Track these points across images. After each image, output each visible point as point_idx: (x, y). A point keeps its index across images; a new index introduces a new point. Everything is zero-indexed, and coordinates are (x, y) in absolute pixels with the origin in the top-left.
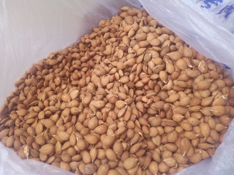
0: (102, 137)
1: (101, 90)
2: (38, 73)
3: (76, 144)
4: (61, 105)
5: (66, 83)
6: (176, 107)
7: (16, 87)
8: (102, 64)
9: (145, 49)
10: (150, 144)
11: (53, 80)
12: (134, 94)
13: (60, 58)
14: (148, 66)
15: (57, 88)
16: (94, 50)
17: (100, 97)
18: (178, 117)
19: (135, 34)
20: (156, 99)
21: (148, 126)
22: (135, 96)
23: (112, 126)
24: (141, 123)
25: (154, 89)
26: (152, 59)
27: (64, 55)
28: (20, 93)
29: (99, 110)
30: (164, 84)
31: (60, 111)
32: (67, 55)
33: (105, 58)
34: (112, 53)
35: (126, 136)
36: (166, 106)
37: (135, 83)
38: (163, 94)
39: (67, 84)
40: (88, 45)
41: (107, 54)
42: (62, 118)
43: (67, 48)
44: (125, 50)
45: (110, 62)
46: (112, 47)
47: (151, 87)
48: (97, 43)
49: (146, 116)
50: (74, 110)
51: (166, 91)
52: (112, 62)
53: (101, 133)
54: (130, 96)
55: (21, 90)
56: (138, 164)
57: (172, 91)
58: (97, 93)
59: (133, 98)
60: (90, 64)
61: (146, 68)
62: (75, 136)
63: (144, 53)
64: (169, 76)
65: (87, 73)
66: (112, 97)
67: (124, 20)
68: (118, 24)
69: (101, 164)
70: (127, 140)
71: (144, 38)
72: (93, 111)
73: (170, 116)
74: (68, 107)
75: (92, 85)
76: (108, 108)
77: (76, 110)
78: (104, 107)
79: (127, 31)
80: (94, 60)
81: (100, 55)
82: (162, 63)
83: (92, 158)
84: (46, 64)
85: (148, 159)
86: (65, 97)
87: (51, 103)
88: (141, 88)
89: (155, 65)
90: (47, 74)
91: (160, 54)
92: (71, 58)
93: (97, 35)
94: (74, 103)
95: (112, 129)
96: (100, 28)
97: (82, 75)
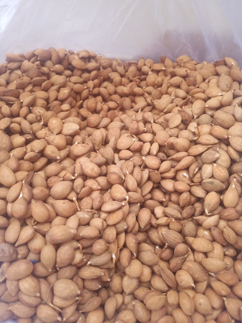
0: (57, 220)
1: (108, 151)
2: (49, 63)
3: (13, 201)
4: (41, 129)
5: (73, 105)
6: (195, 261)
7: (6, 60)
8: (140, 116)
9: (217, 141)
10: (116, 282)
11: (60, 88)
12: (151, 192)
13: (92, 65)
14: (200, 169)
15: (56, 102)
16: (144, 87)
17: (100, 159)
18: (185, 278)
19: (217, 109)
20: (175, 225)
21: (132, 254)
22: (149, 196)
23: (84, 215)
24: (127, 241)
25: (183, 208)
26: (215, 165)
27: (100, 65)
28: (5, 72)
29: (85, 177)
30: (203, 213)
31: (32, 137)
32: (104, 68)
33: (149, 110)
34: (165, 111)
35: (91, 246)
36: (181, 247)
37: (163, 178)
38: (189, 227)
39: (72, 107)
40: (142, 74)
41: (156, 107)
42: (26, 149)
43: (112, 60)
44: (186, 120)
45: (152, 122)
46: (172, 102)
47: (181, 203)
48: (155, 81)
49: (141, 237)
50: (50, 150)
51: (199, 225)
52: (154, 122)
53: (60, 213)
54: (142, 191)
55: (9, 69)
56: (77, 298)
57: (206, 233)
58: (102, 150)
59: (143, 197)
60: (124, 102)
61: (197, 170)
62: (21, 190)
63: (210, 147)
64: (220, 208)
65: (110, 112)
66: (116, 174)
67: (216, 77)
68: (205, 77)
69: (25, 258)
70: (88, 251)
71: (226, 125)
72: (76, 171)
73: (175, 267)
74: (46, 140)
75: (103, 134)
76: (99, 184)
77: (53, 152)
78: (94, 178)
79: (209, 96)
80: (133, 101)
81: (146, 101)
82: (224, 181)
83: (18, 240)
84: (68, 59)
85: (96, 302)
86: (54, 123)
87: (31, 117)
88: (166, 193)
89: (212, 177)
90: (59, 73)
91: (231, 165)
92: (107, 76)
93: (164, 70)
94: (60, 140)
95: (79, 220)
96: (175, 64)
97: (102, 109)
